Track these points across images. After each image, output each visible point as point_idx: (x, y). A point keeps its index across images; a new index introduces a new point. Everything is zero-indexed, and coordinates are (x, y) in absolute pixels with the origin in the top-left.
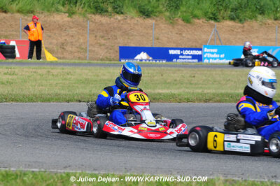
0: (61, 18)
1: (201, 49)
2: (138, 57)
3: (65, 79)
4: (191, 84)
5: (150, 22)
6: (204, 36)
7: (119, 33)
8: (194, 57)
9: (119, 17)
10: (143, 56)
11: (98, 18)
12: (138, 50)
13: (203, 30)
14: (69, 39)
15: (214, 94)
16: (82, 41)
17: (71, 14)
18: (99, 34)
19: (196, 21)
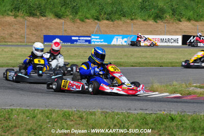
0: (10, 19)
1: (90, 37)
4: (84, 56)
5: (61, 21)
6: (92, 29)
7: (43, 28)
8: (86, 41)
9: (44, 18)
10: (57, 40)
11: (31, 19)
12: (54, 37)
14: (14, 31)
16: (22, 32)
17: (16, 16)
18: (32, 28)
19: (87, 20)
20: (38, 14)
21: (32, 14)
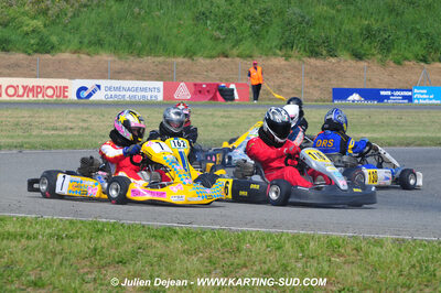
0: (278, 62)
1: (410, 90)
2: (351, 98)
5: (363, 64)
6: (414, 78)
7: (333, 75)
8: (404, 97)
9: (333, 60)
10: (355, 97)
11: (313, 61)
12: (350, 92)
13: (414, 71)
14: (285, 82)
16: (297, 83)
17: (287, 57)
18: (314, 76)
19: (406, 63)
20: (324, 53)
21: (314, 54)
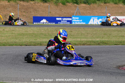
0: (4, 3)
1: (71, 18)
2: (42, 21)
3: (12, 33)
7: (32, 10)
8: (68, 21)
9: (32, 2)
11: (22, 3)
15: (86, 41)
18: (23, 10)
